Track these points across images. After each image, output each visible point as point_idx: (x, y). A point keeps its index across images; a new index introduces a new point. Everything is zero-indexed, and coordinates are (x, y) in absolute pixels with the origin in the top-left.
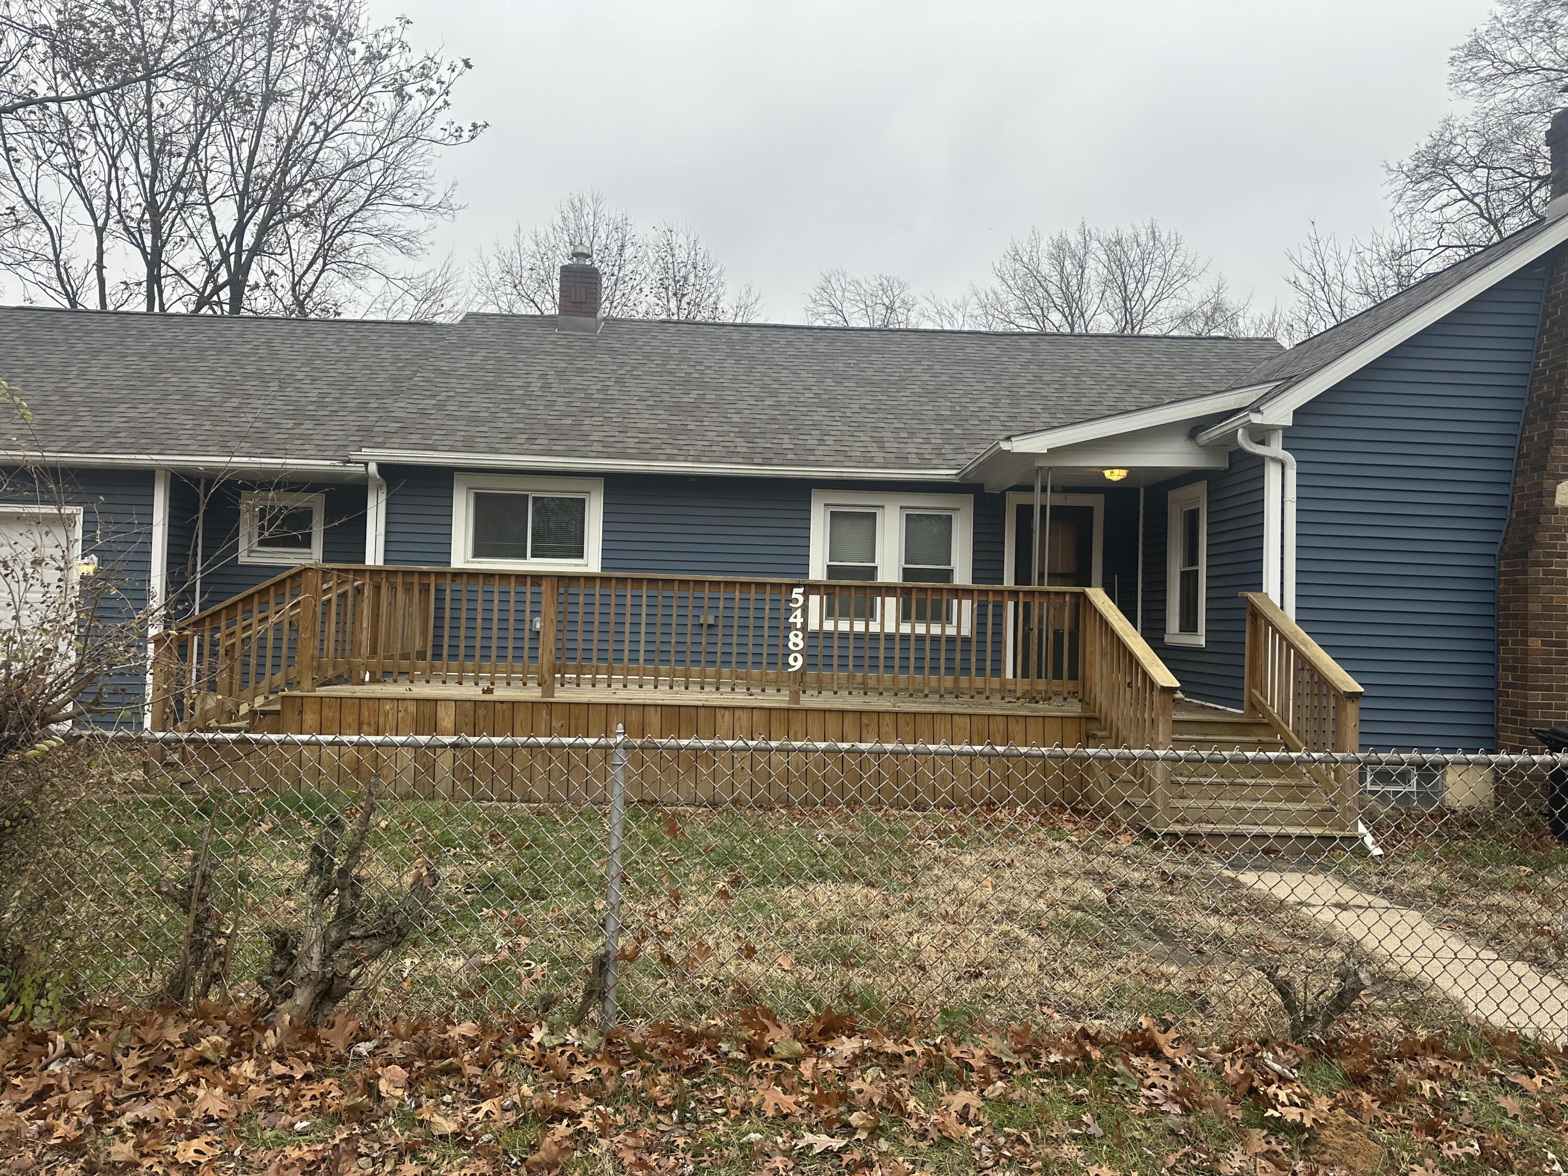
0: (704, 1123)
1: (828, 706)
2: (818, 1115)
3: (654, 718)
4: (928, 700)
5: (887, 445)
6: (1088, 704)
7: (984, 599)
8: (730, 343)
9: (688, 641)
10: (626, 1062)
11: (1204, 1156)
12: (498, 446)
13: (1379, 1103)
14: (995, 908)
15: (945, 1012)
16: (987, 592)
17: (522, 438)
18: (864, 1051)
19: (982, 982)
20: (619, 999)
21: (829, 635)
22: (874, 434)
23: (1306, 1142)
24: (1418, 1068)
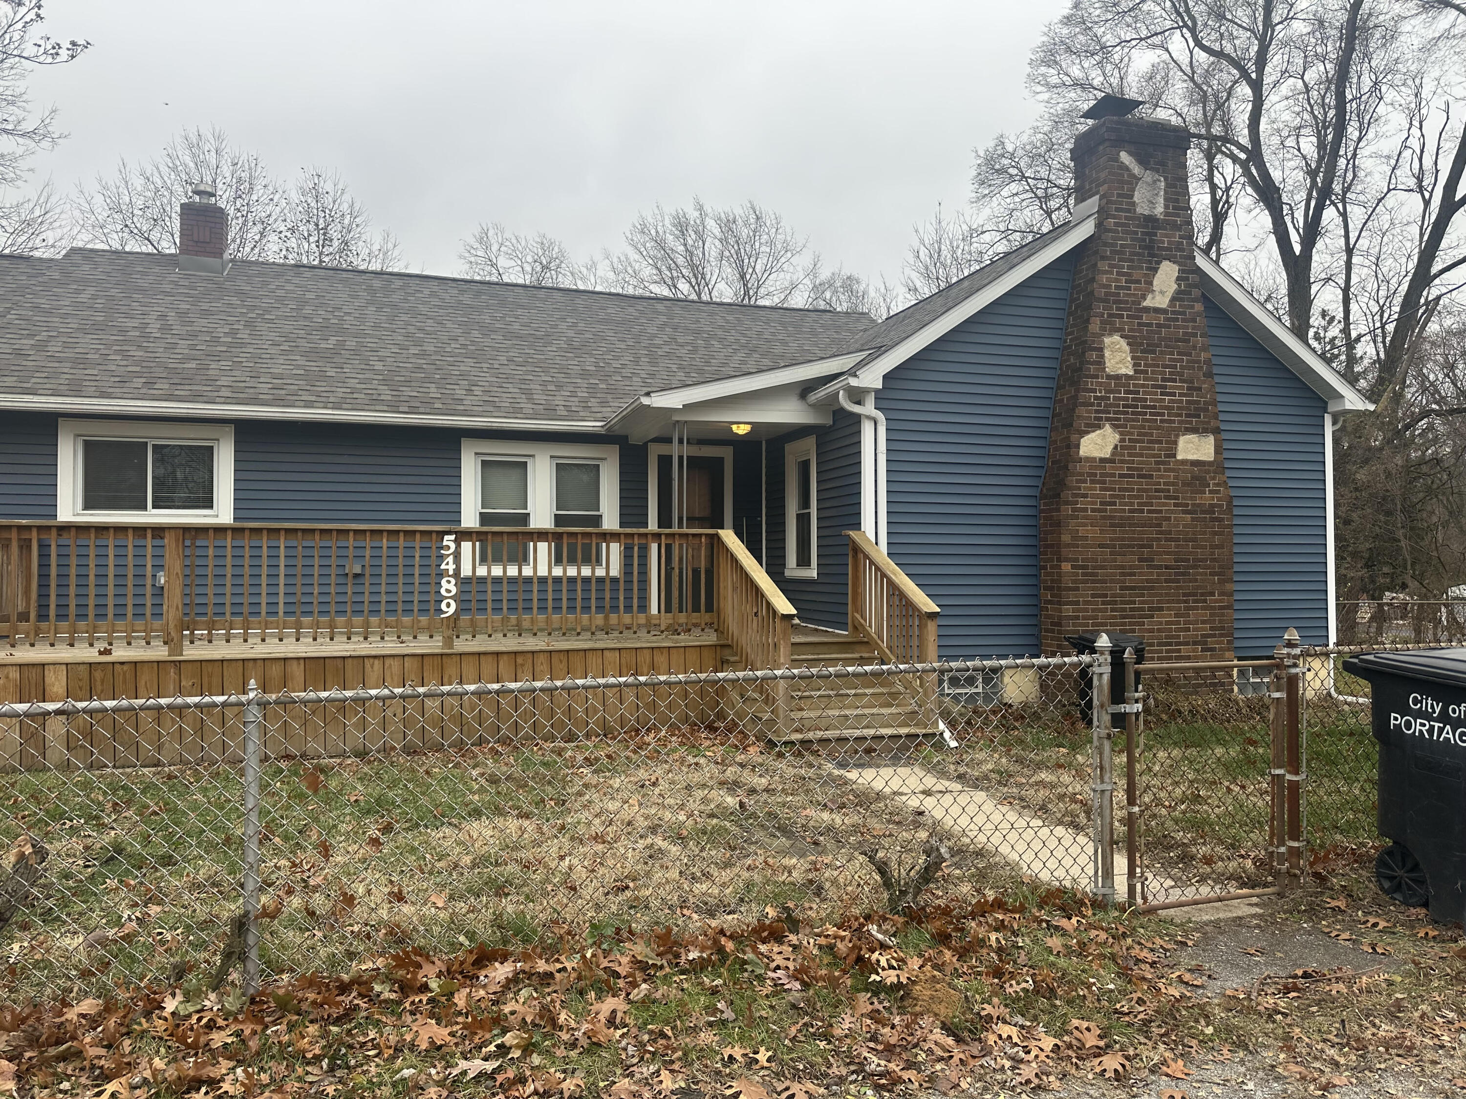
0: (355, 1067)
1: (482, 649)
2: (471, 1041)
3: (297, 671)
4: (580, 637)
5: (535, 397)
6: (722, 633)
7: (630, 541)
8: (370, 289)
9: (333, 591)
10: (271, 1019)
11: (820, 1024)
12: (110, 390)
13: (956, 957)
14: (642, 823)
15: (593, 926)
16: (632, 535)
17: (139, 382)
18: (516, 973)
19: (628, 893)
20: (261, 957)
21: (482, 580)
22: (523, 386)
23: (902, 998)
24: (987, 923)
